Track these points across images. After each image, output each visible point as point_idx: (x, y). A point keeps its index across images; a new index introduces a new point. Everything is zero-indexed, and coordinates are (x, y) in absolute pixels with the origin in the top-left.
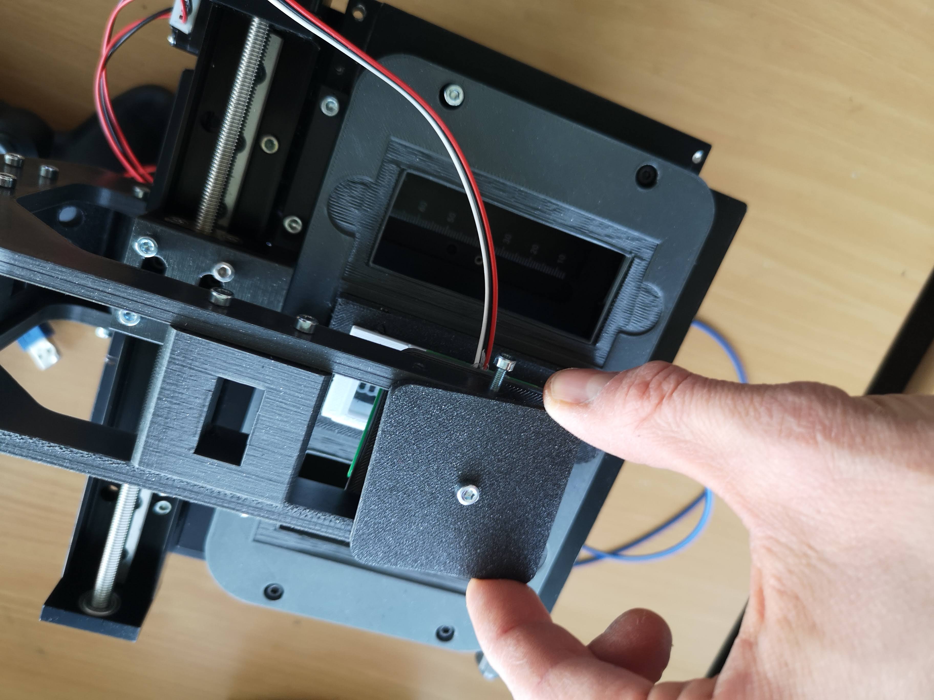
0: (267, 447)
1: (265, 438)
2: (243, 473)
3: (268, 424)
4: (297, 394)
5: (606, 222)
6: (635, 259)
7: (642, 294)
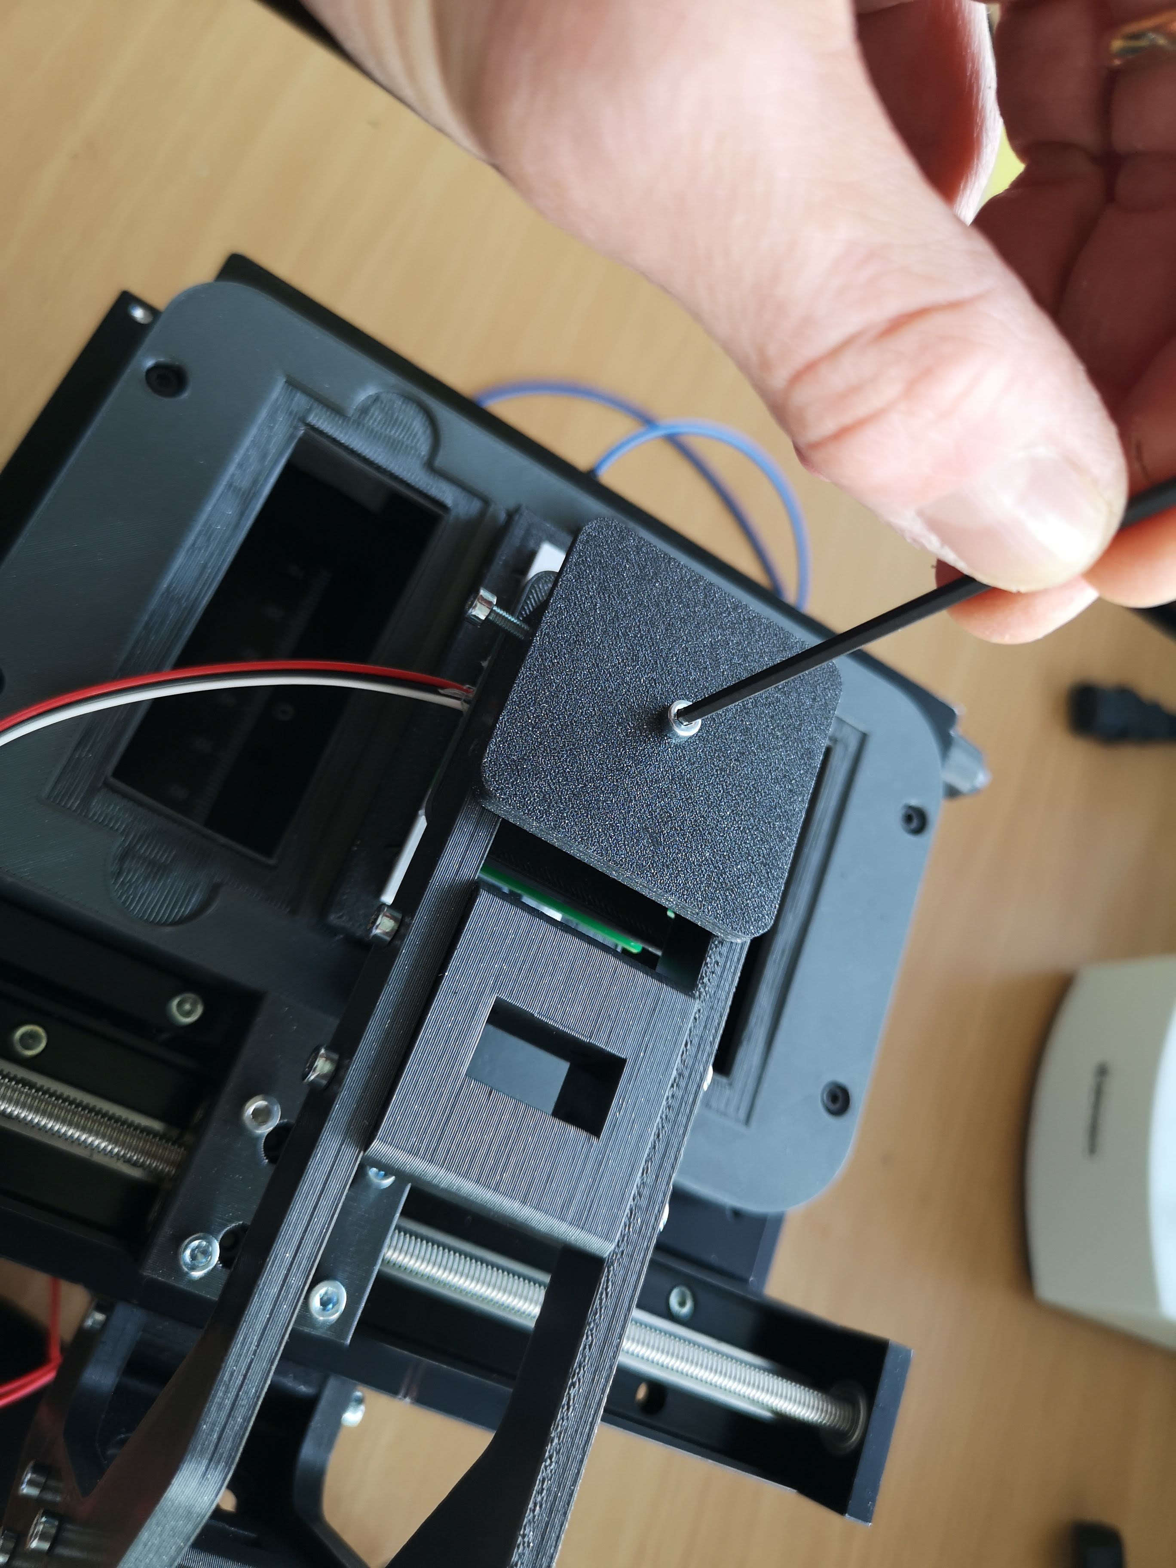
0: (597, 1007)
1: (580, 1009)
2: (638, 1056)
3: (556, 1000)
4: (508, 941)
5: (238, 457)
6: (307, 422)
7: (369, 421)
